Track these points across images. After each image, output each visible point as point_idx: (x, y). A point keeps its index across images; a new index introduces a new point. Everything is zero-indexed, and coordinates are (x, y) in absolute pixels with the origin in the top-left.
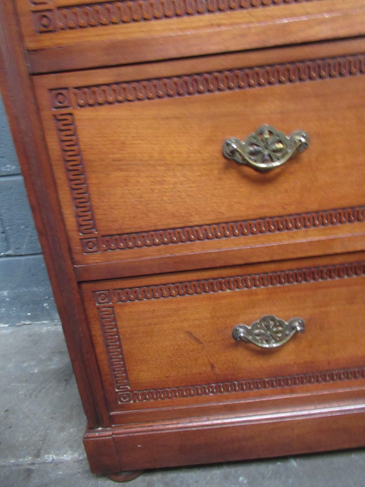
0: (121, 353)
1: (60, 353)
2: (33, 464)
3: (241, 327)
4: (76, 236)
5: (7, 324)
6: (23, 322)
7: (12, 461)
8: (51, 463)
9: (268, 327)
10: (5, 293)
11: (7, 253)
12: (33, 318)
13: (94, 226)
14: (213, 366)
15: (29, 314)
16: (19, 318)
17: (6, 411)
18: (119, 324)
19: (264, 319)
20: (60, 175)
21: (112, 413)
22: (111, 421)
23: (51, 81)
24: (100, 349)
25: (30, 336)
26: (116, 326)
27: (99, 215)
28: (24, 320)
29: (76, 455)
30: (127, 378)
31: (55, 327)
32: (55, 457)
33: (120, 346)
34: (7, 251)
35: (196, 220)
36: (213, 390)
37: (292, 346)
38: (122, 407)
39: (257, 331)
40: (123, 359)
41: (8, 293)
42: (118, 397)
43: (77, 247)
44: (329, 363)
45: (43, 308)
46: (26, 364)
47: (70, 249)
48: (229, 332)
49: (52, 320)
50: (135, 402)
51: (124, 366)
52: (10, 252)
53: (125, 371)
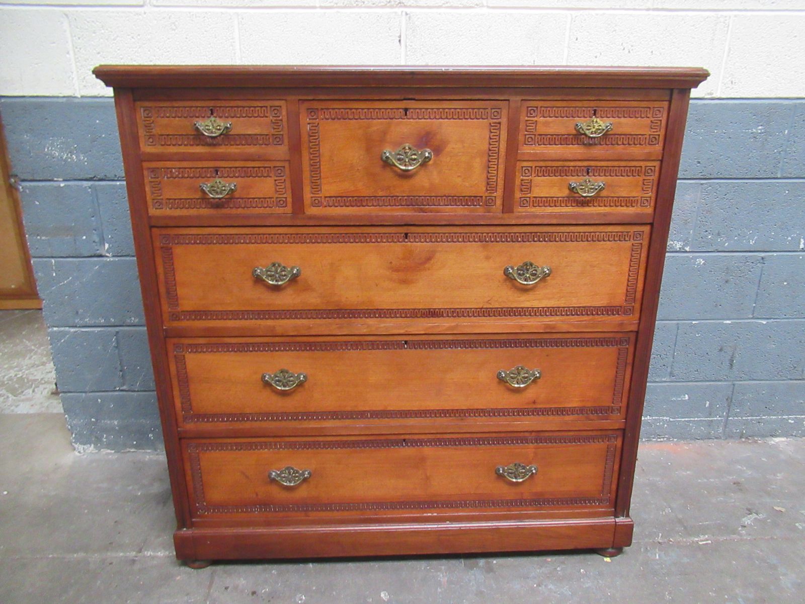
0: (202, 481)
1: (161, 480)
2: (136, 557)
3: (274, 472)
4: (180, 413)
5: (113, 450)
6: (128, 450)
7: (121, 554)
8: (149, 557)
9: (289, 473)
10: (116, 423)
11: (121, 388)
12: (137, 447)
13: (191, 409)
14: (257, 495)
15: (135, 443)
16: (125, 446)
17: (116, 522)
18: (201, 464)
19: (288, 468)
20: (175, 382)
21: (194, 520)
22: (192, 525)
23: (176, 340)
24: (189, 477)
25: (134, 463)
26: (199, 465)
27: (194, 404)
28: (130, 448)
29: (167, 553)
30: (204, 497)
31: (158, 456)
32: (152, 553)
33: (201, 477)
34: (122, 386)
35: (248, 411)
36: (257, 509)
37: (305, 486)
38: (200, 516)
39: (283, 475)
40: (202, 485)
41: (118, 423)
42: (197, 509)
43: (180, 419)
44: (328, 499)
45: (148, 438)
46: (131, 488)
47: (176, 420)
48: (267, 474)
49: (156, 450)
50: (208, 513)
51: (203, 489)
52: (124, 388)
53: (203, 493)
